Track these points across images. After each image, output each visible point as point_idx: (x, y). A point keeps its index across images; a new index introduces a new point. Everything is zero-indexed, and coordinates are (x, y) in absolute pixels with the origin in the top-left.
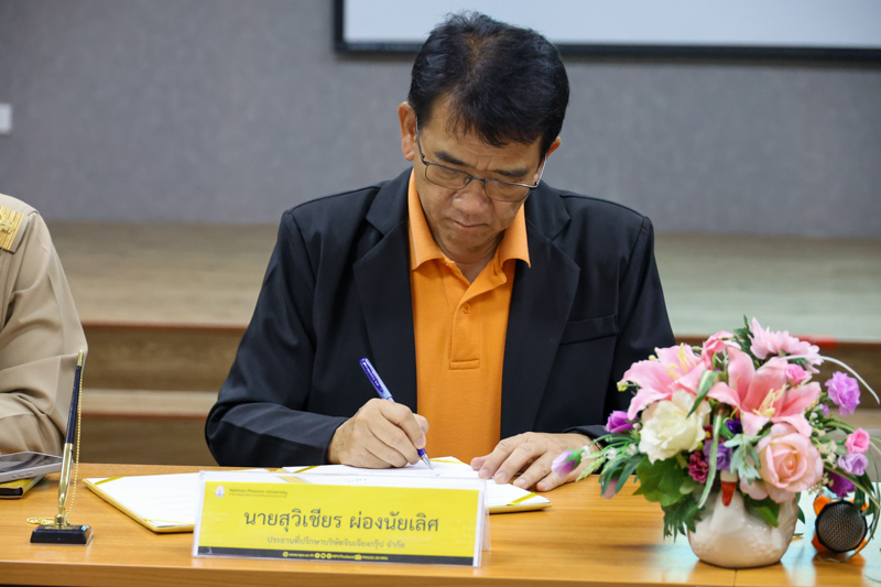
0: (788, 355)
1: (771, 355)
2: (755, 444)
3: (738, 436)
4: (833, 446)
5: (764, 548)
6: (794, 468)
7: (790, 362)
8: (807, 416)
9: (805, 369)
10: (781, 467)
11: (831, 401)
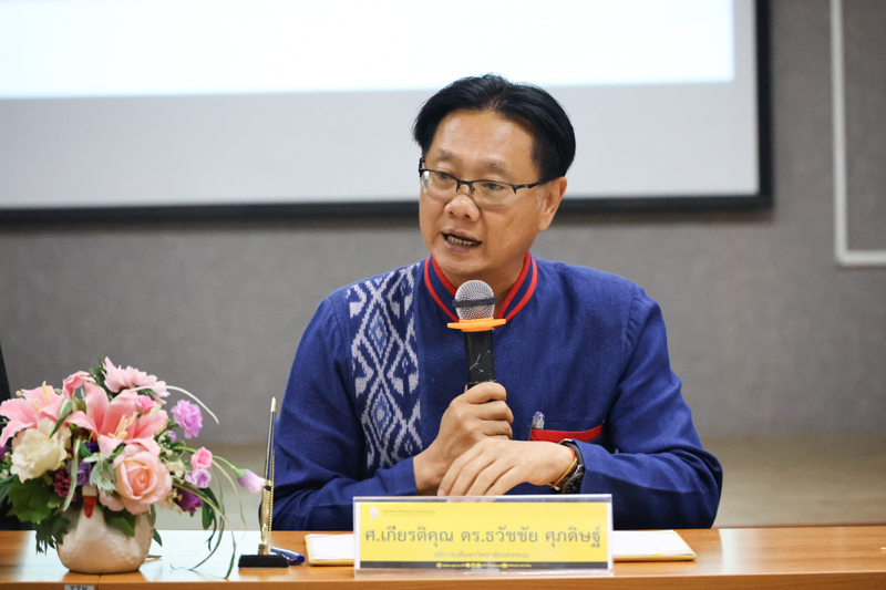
0: (137, 386)
1: (122, 388)
2: (110, 461)
3: (95, 454)
4: (180, 463)
5: (123, 554)
6: (147, 482)
7: (140, 393)
8: (156, 439)
9: (153, 399)
10: (134, 481)
11: (177, 425)
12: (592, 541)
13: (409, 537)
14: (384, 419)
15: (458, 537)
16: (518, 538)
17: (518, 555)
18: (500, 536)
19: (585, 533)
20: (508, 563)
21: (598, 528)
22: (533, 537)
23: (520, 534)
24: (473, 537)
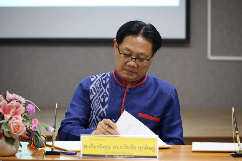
0: (16, 100)
1: (11, 100)
2: (8, 122)
3: (3, 120)
4: (28, 123)
5: (11, 150)
6: (18, 129)
7: (17, 102)
8: (21, 116)
9: (21, 103)
10: (15, 129)
11: (28, 112)
12: (152, 150)
13: (97, 147)
14: (97, 106)
15: (112, 147)
16: (130, 148)
17: (130, 153)
18: (125, 147)
19: (150, 147)
20: (127, 156)
21: (154, 146)
22: (134, 148)
23: (131, 147)
24: (116, 148)
